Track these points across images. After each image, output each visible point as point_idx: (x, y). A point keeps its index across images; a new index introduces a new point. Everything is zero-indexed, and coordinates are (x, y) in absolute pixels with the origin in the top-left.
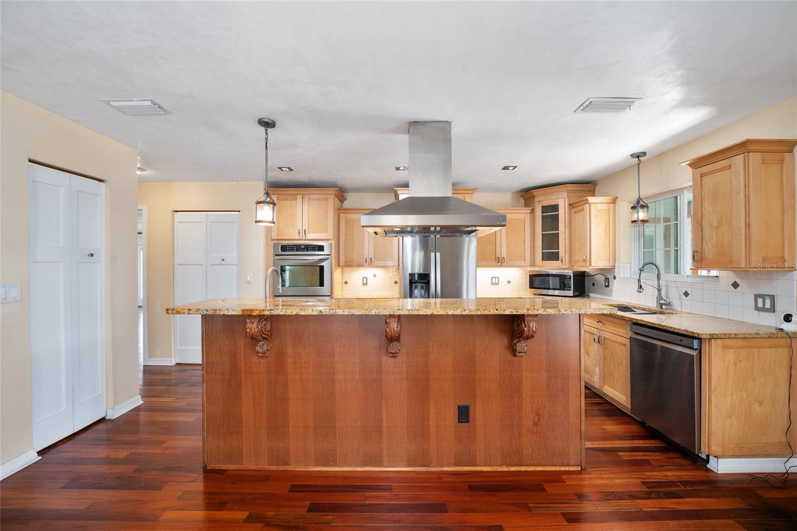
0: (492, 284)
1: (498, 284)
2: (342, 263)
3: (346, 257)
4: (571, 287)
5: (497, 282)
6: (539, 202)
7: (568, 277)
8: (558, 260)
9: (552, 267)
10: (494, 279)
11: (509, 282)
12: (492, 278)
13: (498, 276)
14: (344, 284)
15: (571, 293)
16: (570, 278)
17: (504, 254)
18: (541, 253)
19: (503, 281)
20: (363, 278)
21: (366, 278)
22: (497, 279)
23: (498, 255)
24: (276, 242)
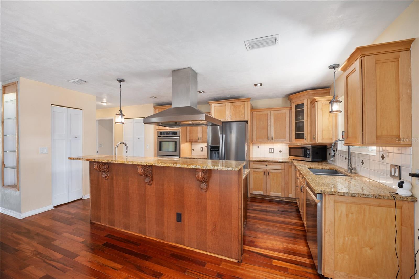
0: (270, 152)
1: (273, 152)
2: (188, 140)
3: (190, 137)
4: (310, 156)
5: (272, 151)
6: (294, 102)
7: (309, 149)
8: (304, 139)
9: (301, 143)
10: (270, 150)
11: (280, 152)
12: (269, 149)
13: (273, 148)
14: (192, 151)
15: (311, 160)
16: (310, 150)
17: (273, 135)
18: (295, 134)
19: (276, 151)
20: (201, 148)
21: (202, 148)
22: (272, 150)
23: (269, 135)
24: (158, 130)
